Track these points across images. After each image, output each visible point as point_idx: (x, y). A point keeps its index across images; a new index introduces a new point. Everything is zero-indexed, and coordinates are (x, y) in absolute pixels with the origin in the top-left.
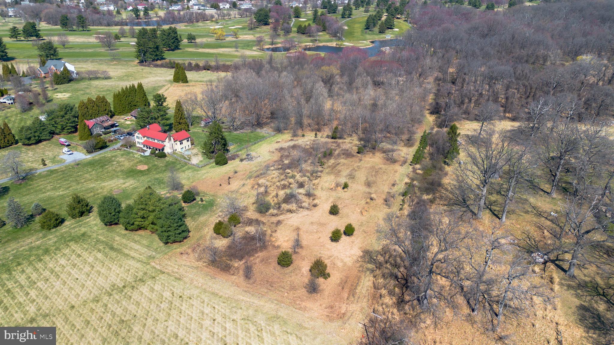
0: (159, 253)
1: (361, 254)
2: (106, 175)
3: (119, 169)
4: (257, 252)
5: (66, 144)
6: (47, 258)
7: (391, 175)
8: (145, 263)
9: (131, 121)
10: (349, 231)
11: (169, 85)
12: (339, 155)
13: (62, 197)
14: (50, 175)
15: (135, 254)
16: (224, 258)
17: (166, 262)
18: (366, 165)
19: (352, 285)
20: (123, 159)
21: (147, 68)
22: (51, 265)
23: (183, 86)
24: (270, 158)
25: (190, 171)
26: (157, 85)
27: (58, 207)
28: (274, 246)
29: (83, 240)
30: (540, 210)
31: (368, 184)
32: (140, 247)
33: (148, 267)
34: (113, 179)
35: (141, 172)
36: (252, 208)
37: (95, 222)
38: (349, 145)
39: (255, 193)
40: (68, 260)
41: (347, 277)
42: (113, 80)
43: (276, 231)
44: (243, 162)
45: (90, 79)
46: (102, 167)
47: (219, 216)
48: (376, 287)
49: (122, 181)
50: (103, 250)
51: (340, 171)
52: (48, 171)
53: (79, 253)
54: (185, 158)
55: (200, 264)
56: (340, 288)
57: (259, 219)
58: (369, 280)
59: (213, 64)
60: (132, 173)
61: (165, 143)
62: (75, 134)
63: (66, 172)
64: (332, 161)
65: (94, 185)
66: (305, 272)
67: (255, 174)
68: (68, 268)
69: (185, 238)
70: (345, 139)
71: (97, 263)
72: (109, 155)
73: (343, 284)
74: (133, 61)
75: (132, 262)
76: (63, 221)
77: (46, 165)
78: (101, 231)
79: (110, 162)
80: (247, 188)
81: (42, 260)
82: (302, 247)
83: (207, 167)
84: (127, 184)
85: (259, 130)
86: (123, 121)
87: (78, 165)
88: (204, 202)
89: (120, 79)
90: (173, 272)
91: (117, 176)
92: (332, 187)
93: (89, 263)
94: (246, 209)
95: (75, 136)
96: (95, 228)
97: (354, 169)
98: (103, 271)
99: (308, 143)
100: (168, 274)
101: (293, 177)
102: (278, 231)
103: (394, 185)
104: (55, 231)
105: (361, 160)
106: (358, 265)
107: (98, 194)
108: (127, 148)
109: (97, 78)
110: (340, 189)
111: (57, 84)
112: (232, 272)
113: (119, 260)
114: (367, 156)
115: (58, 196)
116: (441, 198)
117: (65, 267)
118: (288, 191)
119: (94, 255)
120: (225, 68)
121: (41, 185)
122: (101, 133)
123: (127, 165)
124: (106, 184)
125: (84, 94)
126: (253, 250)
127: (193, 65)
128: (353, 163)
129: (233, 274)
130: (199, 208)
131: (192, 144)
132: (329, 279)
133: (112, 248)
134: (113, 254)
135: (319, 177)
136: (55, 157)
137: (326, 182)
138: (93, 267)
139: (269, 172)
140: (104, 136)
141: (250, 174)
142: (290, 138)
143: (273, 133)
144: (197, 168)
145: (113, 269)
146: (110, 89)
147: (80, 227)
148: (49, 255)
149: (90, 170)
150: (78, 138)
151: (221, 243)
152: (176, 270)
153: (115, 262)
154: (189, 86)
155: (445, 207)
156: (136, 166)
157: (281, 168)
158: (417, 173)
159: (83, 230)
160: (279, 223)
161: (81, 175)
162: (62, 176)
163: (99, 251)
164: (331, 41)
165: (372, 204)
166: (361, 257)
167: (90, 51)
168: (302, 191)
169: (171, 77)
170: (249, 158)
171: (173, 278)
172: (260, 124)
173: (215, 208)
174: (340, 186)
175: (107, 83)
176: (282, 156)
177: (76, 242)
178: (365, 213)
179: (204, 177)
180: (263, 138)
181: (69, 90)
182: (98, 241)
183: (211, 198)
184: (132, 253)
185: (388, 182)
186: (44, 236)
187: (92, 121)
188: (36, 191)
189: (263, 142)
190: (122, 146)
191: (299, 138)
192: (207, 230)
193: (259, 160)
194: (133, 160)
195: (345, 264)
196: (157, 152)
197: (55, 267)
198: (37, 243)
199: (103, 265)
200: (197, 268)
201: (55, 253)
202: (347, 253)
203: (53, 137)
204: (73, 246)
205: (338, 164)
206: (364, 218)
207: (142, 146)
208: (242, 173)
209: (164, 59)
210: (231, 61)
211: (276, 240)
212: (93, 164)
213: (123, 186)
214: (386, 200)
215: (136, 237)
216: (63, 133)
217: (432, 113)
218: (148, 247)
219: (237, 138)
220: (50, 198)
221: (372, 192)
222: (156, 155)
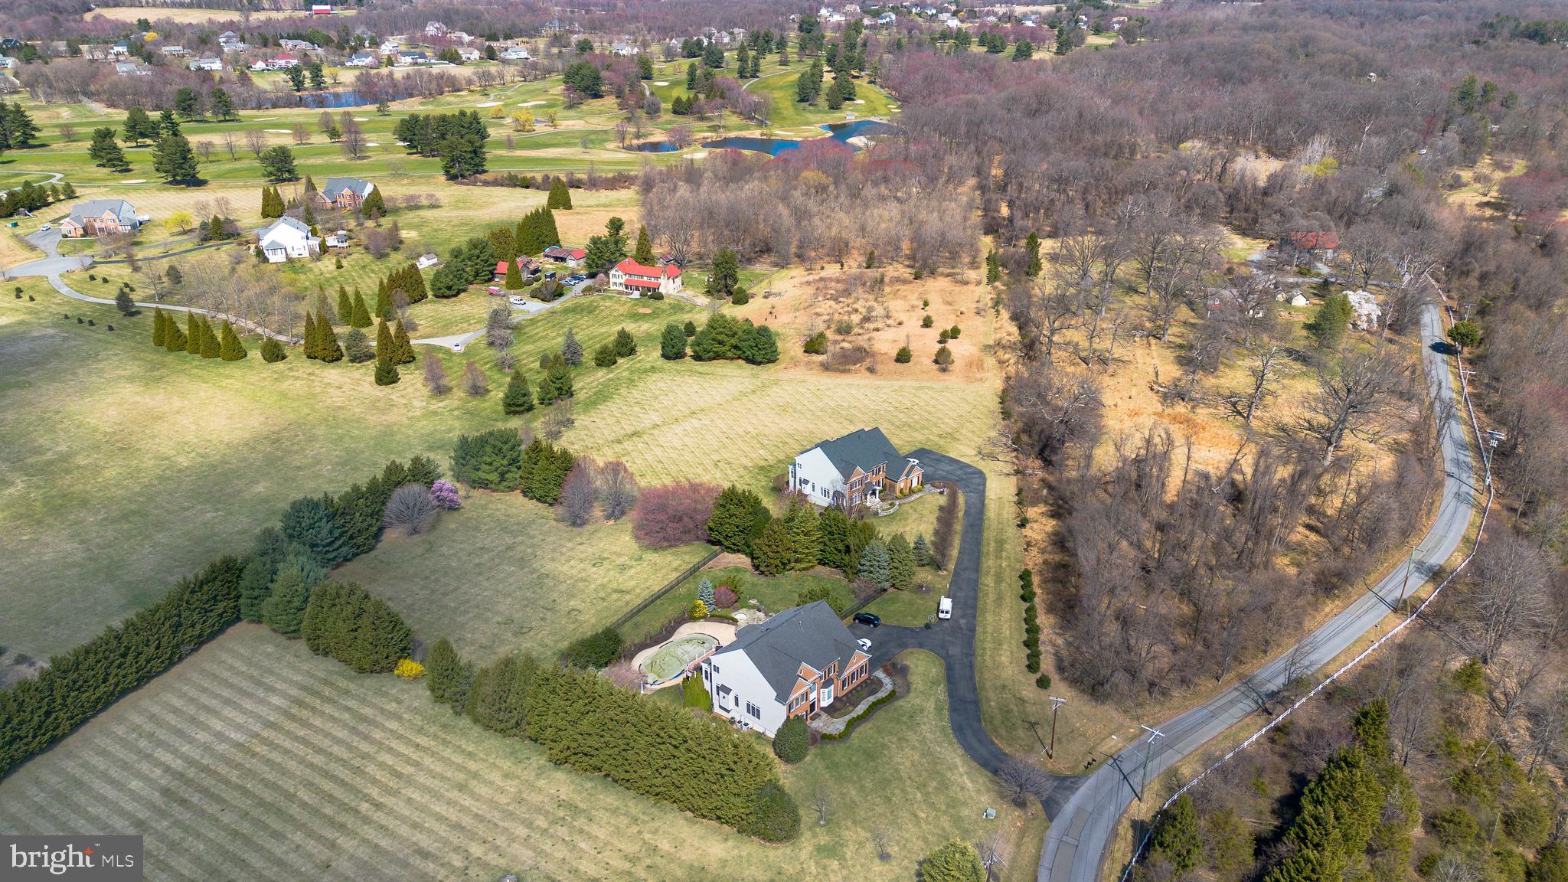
0: (760, 371)
1: (979, 348)
2: (607, 319)
3: (615, 314)
4: (867, 359)
6: (640, 384)
7: (970, 294)
8: (753, 377)
12: (892, 282)
14: (534, 324)
15: (733, 374)
16: (836, 366)
17: (775, 374)
18: (934, 288)
19: (979, 363)
20: (608, 304)
23: (570, 214)
24: (802, 291)
25: (706, 312)
28: (880, 352)
29: (660, 371)
31: (949, 303)
32: (733, 369)
33: (760, 379)
34: (619, 323)
35: (646, 315)
36: (829, 331)
37: (651, 358)
38: (898, 273)
39: (819, 320)
40: (666, 383)
41: (970, 361)
42: (446, 209)
43: (872, 344)
44: (769, 299)
45: (409, 209)
46: (588, 313)
47: (797, 341)
49: (632, 325)
50: (692, 375)
51: (906, 295)
54: (688, 300)
55: (814, 372)
56: (969, 367)
57: (847, 339)
58: (993, 359)
59: (583, 176)
60: (637, 316)
61: (659, 282)
62: (500, 282)
64: (888, 288)
66: (928, 363)
67: (801, 306)
68: (674, 387)
69: (778, 360)
70: (887, 268)
71: (701, 382)
72: (581, 301)
74: (434, 177)
75: (737, 379)
78: (670, 364)
79: (595, 308)
80: (804, 319)
81: (636, 385)
82: (912, 349)
83: (727, 305)
84: (644, 328)
85: (751, 267)
87: (553, 313)
89: (456, 206)
91: (626, 320)
92: (907, 308)
93: (692, 383)
94: (822, 333)
96: (661, 362)
97: (923, 292)
98: (715, 385)
99: (838, 275)
100: (787, 380)
102: (875, 344)
103: (978, 301)
104: (614, 370)
105: (924, 285)
108: (596, 292)
109: (417, 207)
110: (918, 309)
114: (929, 281)
117: (671, 387)
119: (689, 378)
121: (538, 332)
122: (530, 279)
123: (621, 309)
126: (861, 358)
128: (916, 288)
129: (856, 373)
132: (956, 364)
133: (701, 373)
134: (709, 376)
135: (886, 302)
137: (896, 305)
139: (818, 303)
141: (793, 307)
142: (806, 272)
143: (774, 269)
144: (713, 309)
145: (724, 384)
147: (640, 363)
151: (822, 358)
152: (793, 378)
153: (720, 380)
154: (581, 213)
156: (635, 310)
157: (830, 298)
158: (999, 289)
159: (647, 364)
160: (871, 338)
161: (573, 322)
162: (550, 324)
163: (689, 375)
164: (747, 128)
167: (319, 161)
169: (545, 201)
170: (773, 294)
171: (795, 382)
173: (787, 336)
175: (446, 214)
176: (817, 289)
177: (654, 372)
180: (766, 275)
182: (677, 370)
184: (729, 374)
185: (969, 299)
186: (609, 372)
189: (772, 278)
190: (584, 291)
191: (818, 271)
192: (794, 352)
193: (790, 294)
196: (649, 293)
197: (660, 388)
198: (610, 376)
199: (710, 383)
203: (467, 287)
204: (655, 375)
205: (898, 290)
207: (621, 288)
208: (781, 307)
212: (573, 312)
214: (977, 313)
215: (716, 365)
216: (476, 281)
217: (986, 233)
218: (741, 368)
222: (651, 297)
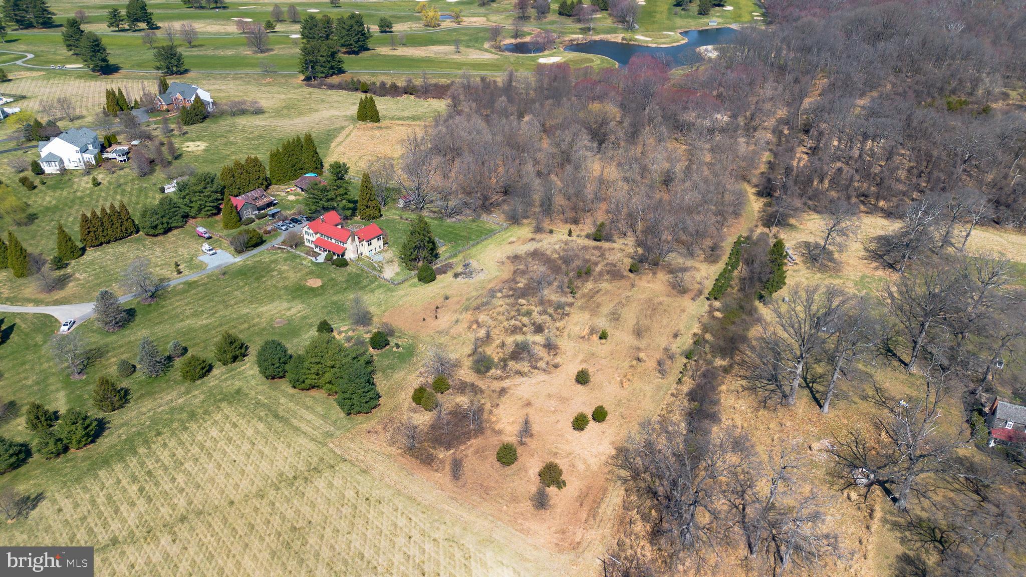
0: (339, 429)
1: (614, 452)
2: (264, 293)
3: (281, 285)
4: (469, 438)
5: (207, 236)
6: (194, 426)
7: (675, 317)
8: (320, 443)
9: (295, 195)
10: (600, 415)
11: (351, 127)
12: (601, 274)
13: (207, 328)
14: (188, 291)
15: (307, 428)
16: (426, 444)
17: (348, 444)
18: (640, 296)
19: (594, 501)
20: (286, 268)
21: (316, 90)
22: (200, 438)
23: (372, 128)
24: (498, 273)
25: (381, 290)
26: (332, 127)
27: (202, 345)
28: (493, 429)
29: (239, 400)
30: (886, 395)
31: (638, 333)
32: (314, 417)
33: (325, 449)
34: (273, 301)
35: (312, 290)
36: (468, 363)
37: (251, 372)
38: (619, 255)
39: (471, 336)
40: (222, 431)
41: (589, 488)
42: (267, 115)
43: (498, 405)
44: (458, 279)
45: (234, 114)
46: (257, 279)
47: (421, 373)
48: (626, 507)
49: (285, 305)
50: (265, 417)
51: (598, 306)
52: (184, 283)
53: (235, 420)
54: (374, 269)
55: (393, 450)
56: (578, 504)
57: (476, 383)
58: (618, 496)
59: (418, 82)
60: (299, 292)
61: (346, 246)
62: (217, 218)
63: (209, 286)
64: (589, 285)
65: (248, 310)
66: (532, 476)
67: (475, 304)
68: (222, 443)
69: (375, 407)
70: (614, 242)
71: (259, 438)
72: (266, 258)
73: (582, 499)
74: (294, 76)
75: (303, 441)
76: (211, 368)
77: (181, 273)
78: (260, 388)
79: (268, 272)
80: (462, 327)
81: (188, 428)
82: (531, 435)
83: (407, 284)
84: (294, 311)
85: (484, 217)
86: (283, 194)
87: (224, 274)
88: (401, 349)
89: (278, 113)
90: (357, 460)
91: (280, 297)
92: (584, 334)
93: (248, 438)
94: (457, 365)
95: (216, 222)
96: (253, 382)
97: (620, 303)
98: (267, 451)
99: (557, 247)
100: (351, 462)
101: (529, 313)
102: (501, 406)
103: (676, 336)
104: (201, 384)
105: (633, 286)
106: (606, 470)
107: (254, 326)
108: (291, 247)
109: (243, 112)
110: (595, 338)
111: (187, 123)
112: (435, 468)
113: (286, 435)
114: (644, 278)
115: (202, 326)
116: (743, 363)
117: (218, 442)
118: (519, 338)
119: (254, 425)
120: (439, 91)
121: (177, 307)
122: (253, 217)
123: (293, 277)
124: (264, 309)
125: (225, 144)
126: (464, 434)
127: (388, 86)
128: (620, 291)
129: (436, 471)
130: (394, 358)
131: (385, 244)
132: (564, 490)
133: (276, 416)
134: (278, 425)
135: (567, 315)
136: (192, 259)
137: (576, 324)
138: (254, 444)
139: (494, 301)
140: (257, 221)
141: (468, 303)
142: (531, 236)
143: (505, 225)
144: (392, 285)
145: (280, 449)
146: (263, 133)
147: (233, 378)
148: (197, 421)
149: (241, 284)
150: (221, 225)
151: (423, 419)
152: (361, 457)
153: (282, 439)
154: (380, 128)
155: (744, 382)
156: (306, 280)
157: (512, 295)
158: (713, 317)
159: (238, 384)
160: (503, 391)
161: (229, 292)
162: (203, 294)
163: (260, 419)
164: (615, 31)
165: (639, 369)
166: (613, 457)
167: (230, 53)
168: (539, 338)
169: (354, 110)
170: (467, 272)
171: (357, 469)
172: (486, 206)
173: (415, 360)
174: (596, 333)
175: (258, 123)
176: (515, 272)
177: (230, 403)
178: (626, 384)
179: (401, 303)
180: (490, 233)
181: (204, 136)
182: (258, 403)
183: (411, 342)
184: (304, 427)
185: (668, 330)
186: (188, 392)
187: (240, 198)
188: (171, 318)
189: (489, 241)
190: (283, 243)
191: (544, 236)
192: (403, 396)
193: (481, 277)
194: (301, 270)
195: (588, 467)
196: (335, 257)
197: (206, 441)
198: (180, 401)
199: (266, 443)
200: (389, 456)
201: (203, 419)
202: (593, 450)
203: (186, 222)
204: (227, 409)
205: (598, 292)
206: (624, 393)
207: (313, 246)
208: (456, 299)
209: (344, 72)
210: (447, 76)
211: (497, 421)
212: (245, 274)
213: (288, 313)
214: (660, 363)
215: (307, 399)
216: (200, 215)
218: (324, 417)
219: (450, 232)
220: (191, 330)
221: (642, 346)
222: (334, 263)
